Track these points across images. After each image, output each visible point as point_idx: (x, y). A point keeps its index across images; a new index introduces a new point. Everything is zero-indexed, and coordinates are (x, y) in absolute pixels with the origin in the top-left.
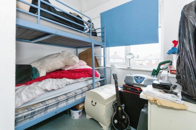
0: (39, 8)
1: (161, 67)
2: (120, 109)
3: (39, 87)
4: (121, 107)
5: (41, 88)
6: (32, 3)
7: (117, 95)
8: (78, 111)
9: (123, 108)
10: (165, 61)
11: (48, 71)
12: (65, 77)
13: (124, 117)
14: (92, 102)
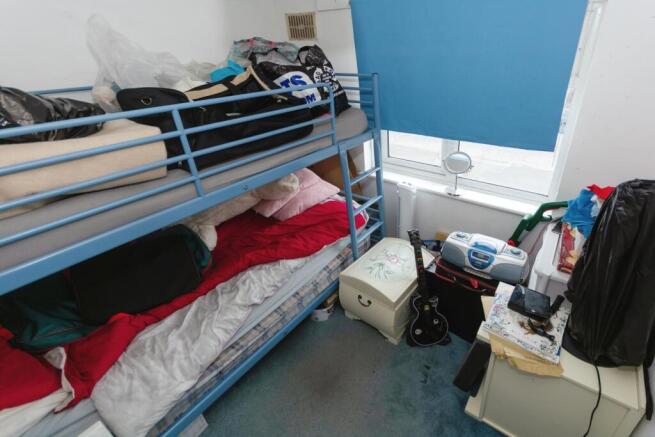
0: (189, 155)
1: (546, 214)
2: (427, 308)
3: (237, 305)
4: (430, 304)
5: (245, 306)
6: (169, 157)
7: (419, 280)
8: (325, 310)
9: (435, 306)
10: (560, 201)
11: (217, 224)
12: (282, 259)
13: (436, 322)
14: (360, 297)
